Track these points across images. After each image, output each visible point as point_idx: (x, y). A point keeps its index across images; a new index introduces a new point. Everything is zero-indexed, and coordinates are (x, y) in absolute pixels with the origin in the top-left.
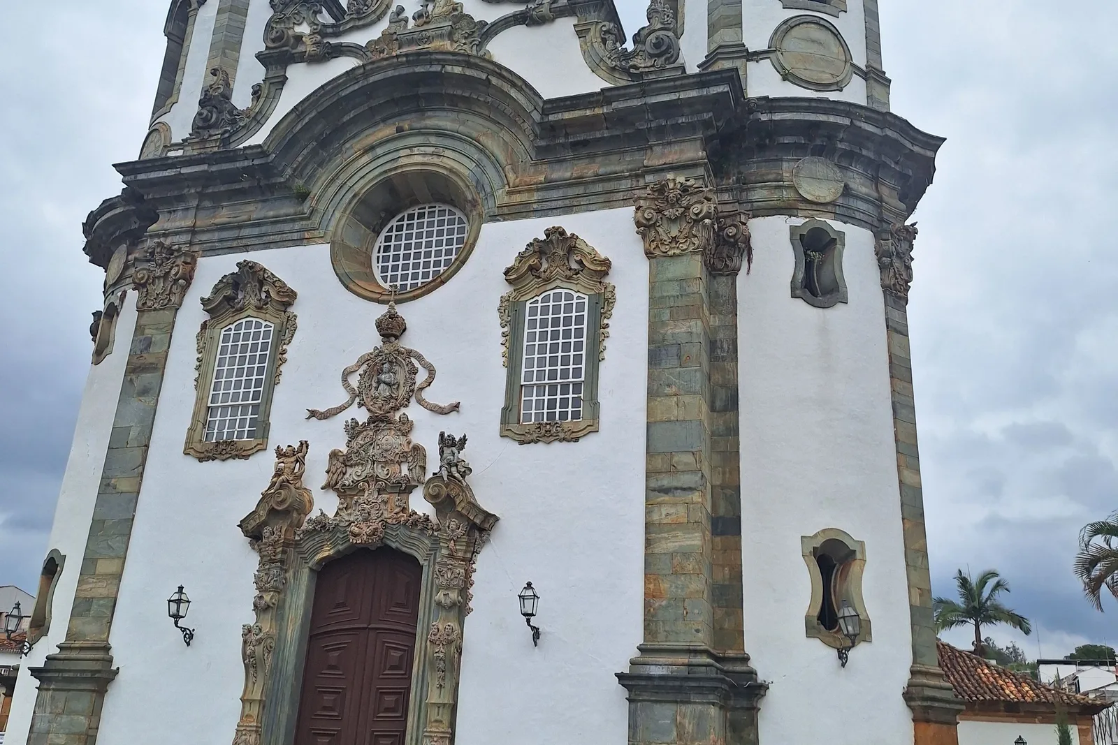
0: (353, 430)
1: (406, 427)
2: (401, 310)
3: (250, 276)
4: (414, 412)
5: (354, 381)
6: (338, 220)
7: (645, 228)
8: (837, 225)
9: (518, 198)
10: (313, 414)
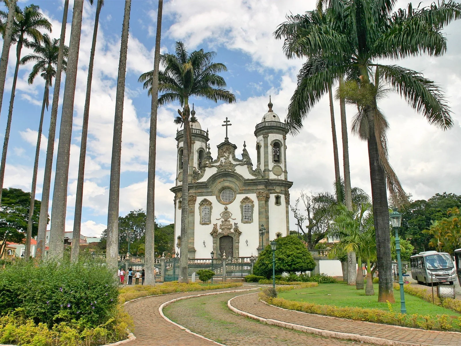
0: (222, 222)
1: (229, 221)
2: (228, 206)
3: (205, 200)
4: (230, 219)
5: (222, 215)
6: (216, 192)
7: (258, 197)
8: (280, 195)
9: (241, 191)
10: (217, 219)
